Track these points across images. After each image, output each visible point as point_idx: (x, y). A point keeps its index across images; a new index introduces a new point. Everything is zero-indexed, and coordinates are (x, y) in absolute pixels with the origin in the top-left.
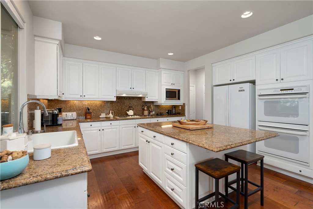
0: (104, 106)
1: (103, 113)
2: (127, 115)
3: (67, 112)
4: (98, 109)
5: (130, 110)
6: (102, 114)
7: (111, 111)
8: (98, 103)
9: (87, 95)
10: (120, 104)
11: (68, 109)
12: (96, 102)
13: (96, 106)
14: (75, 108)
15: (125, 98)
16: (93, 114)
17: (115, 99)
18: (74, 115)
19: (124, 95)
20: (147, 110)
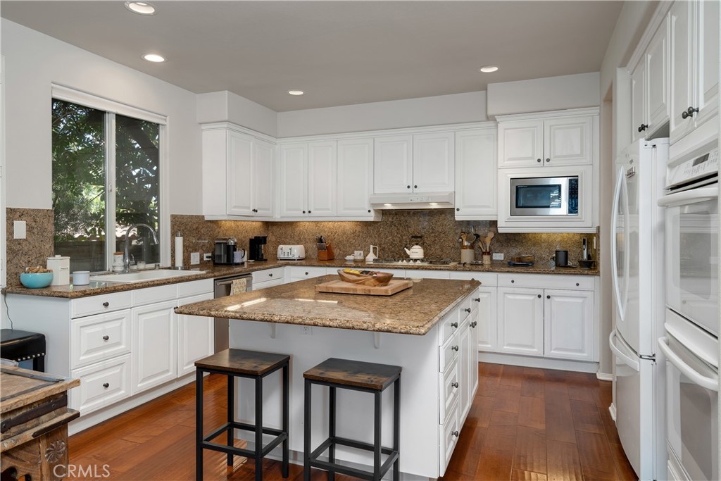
0: (361, 234)
1: (359, 250)
2: (407, 257)
3: (294, 244)
4: (348, 241)
5: (415, 246)
6: (355, 252)
7: (372, 247)
8: (348, 227)
9: (316, 209)
10: (396, 228)
11: (297, 239)
12: (345, 224)
13: (344, 233)
14: (306, 236)
15: (411, 213)
16: (336, 252)
17: (371, 217)
18: (297, 251)
19: (388, 207)
20: (472, 247)
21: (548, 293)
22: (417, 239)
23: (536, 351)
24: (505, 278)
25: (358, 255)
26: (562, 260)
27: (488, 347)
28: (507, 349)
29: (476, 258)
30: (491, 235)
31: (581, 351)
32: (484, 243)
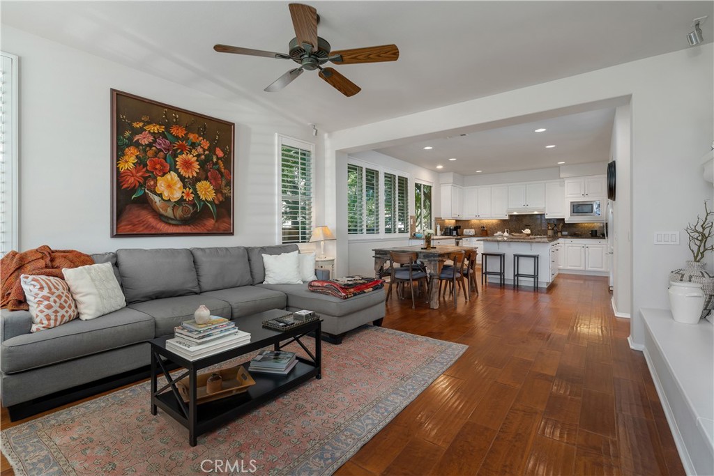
0: (502, 225)
1: (500, 231)
3: (470, 229)
4: (495, 228)
5: (526, 229)
7: (506, 230)
8: (495, 222)
9: (481, 215)
10: (517, 222)
11: (472, 227)
12: (493, 221)
13: (494, 225)
14: (475, 226)
16: (489, 232)
17: (507, 218)
18: (472, 232)
19: (515, 213)
20: (553, 229)
21: (587, 246)
22: (527, 226)
23: (581, 268)
24: (568, 241)
25: (499, 233)
26: (594, 233)
27: (561, 267)
28: (569, 267)
29: (554, 233)
30: (561, 224)
31: (602, 268)
32: (558, 228)
